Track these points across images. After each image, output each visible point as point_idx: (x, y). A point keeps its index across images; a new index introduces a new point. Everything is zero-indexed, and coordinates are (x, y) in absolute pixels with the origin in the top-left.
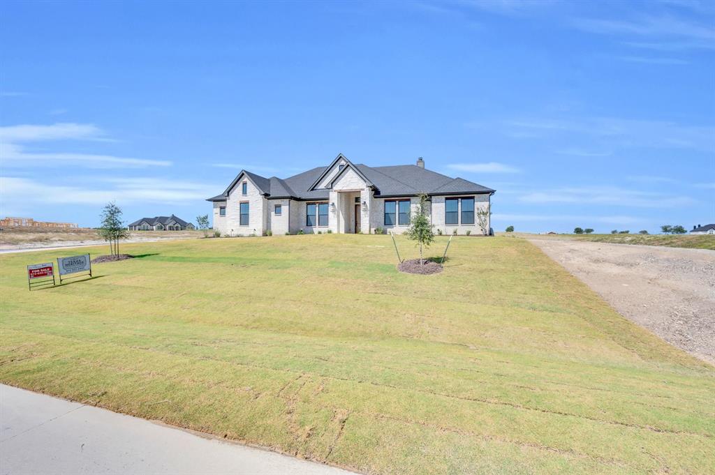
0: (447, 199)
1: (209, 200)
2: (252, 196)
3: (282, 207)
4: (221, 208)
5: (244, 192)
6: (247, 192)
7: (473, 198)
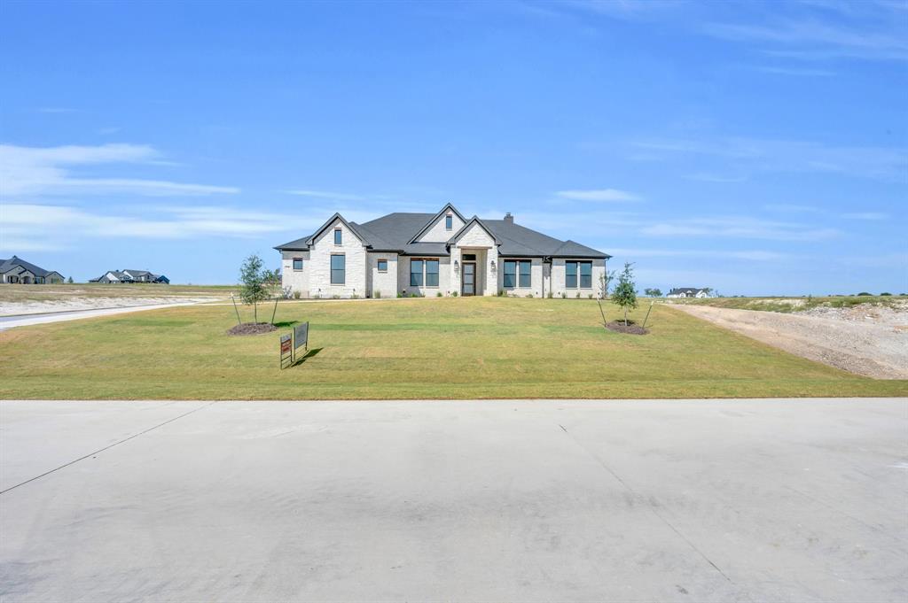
0: (567, 262)
1: (276, 248)
2: (350, 246)
3: (388, 262)
4: (295, 260)
5: (338, 241)
6: (343, 242)
7: (591, 262)
